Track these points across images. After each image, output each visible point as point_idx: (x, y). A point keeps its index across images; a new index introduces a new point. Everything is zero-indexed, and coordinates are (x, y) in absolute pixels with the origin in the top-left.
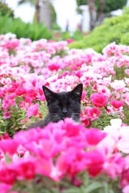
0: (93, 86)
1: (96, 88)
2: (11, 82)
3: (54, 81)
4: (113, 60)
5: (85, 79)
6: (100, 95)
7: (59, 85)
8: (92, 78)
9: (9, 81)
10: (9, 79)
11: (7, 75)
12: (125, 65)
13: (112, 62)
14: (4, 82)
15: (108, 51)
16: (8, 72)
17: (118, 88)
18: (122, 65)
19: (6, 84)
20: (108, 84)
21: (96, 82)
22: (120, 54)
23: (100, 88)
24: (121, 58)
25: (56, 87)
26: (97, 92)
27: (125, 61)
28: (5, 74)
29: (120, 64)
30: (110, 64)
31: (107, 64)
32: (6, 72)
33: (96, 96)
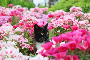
0: (71, 23)
1: (72, 24)
2: (32, 22)
3: (54, 21)
4: (75, 13)
5: (68, 20)
6: (75, 27)
7: (57, 23)
8: (71, 20)
9: (31, 22)
10: (31, 21)
11: (30, 19)
12: (80, 16)
13: (74, 14)
14: (29, 23)
15: (72, 10)
16: (30, 18)
17: (82, 24)
18: (79, 16)
19: (29, 24)
20: (77, 22)
21: (72, 21)
22: (78, 11)
23: (74, 24)
24: (78, 12)
25: (56, 23)
26: (73, 26)
27: (80, 14)
28: (28, 19)
29: (78, 15)
30: (74, 15)
31: (72, 15)
32: (29, 18)
33: (74, 27)
